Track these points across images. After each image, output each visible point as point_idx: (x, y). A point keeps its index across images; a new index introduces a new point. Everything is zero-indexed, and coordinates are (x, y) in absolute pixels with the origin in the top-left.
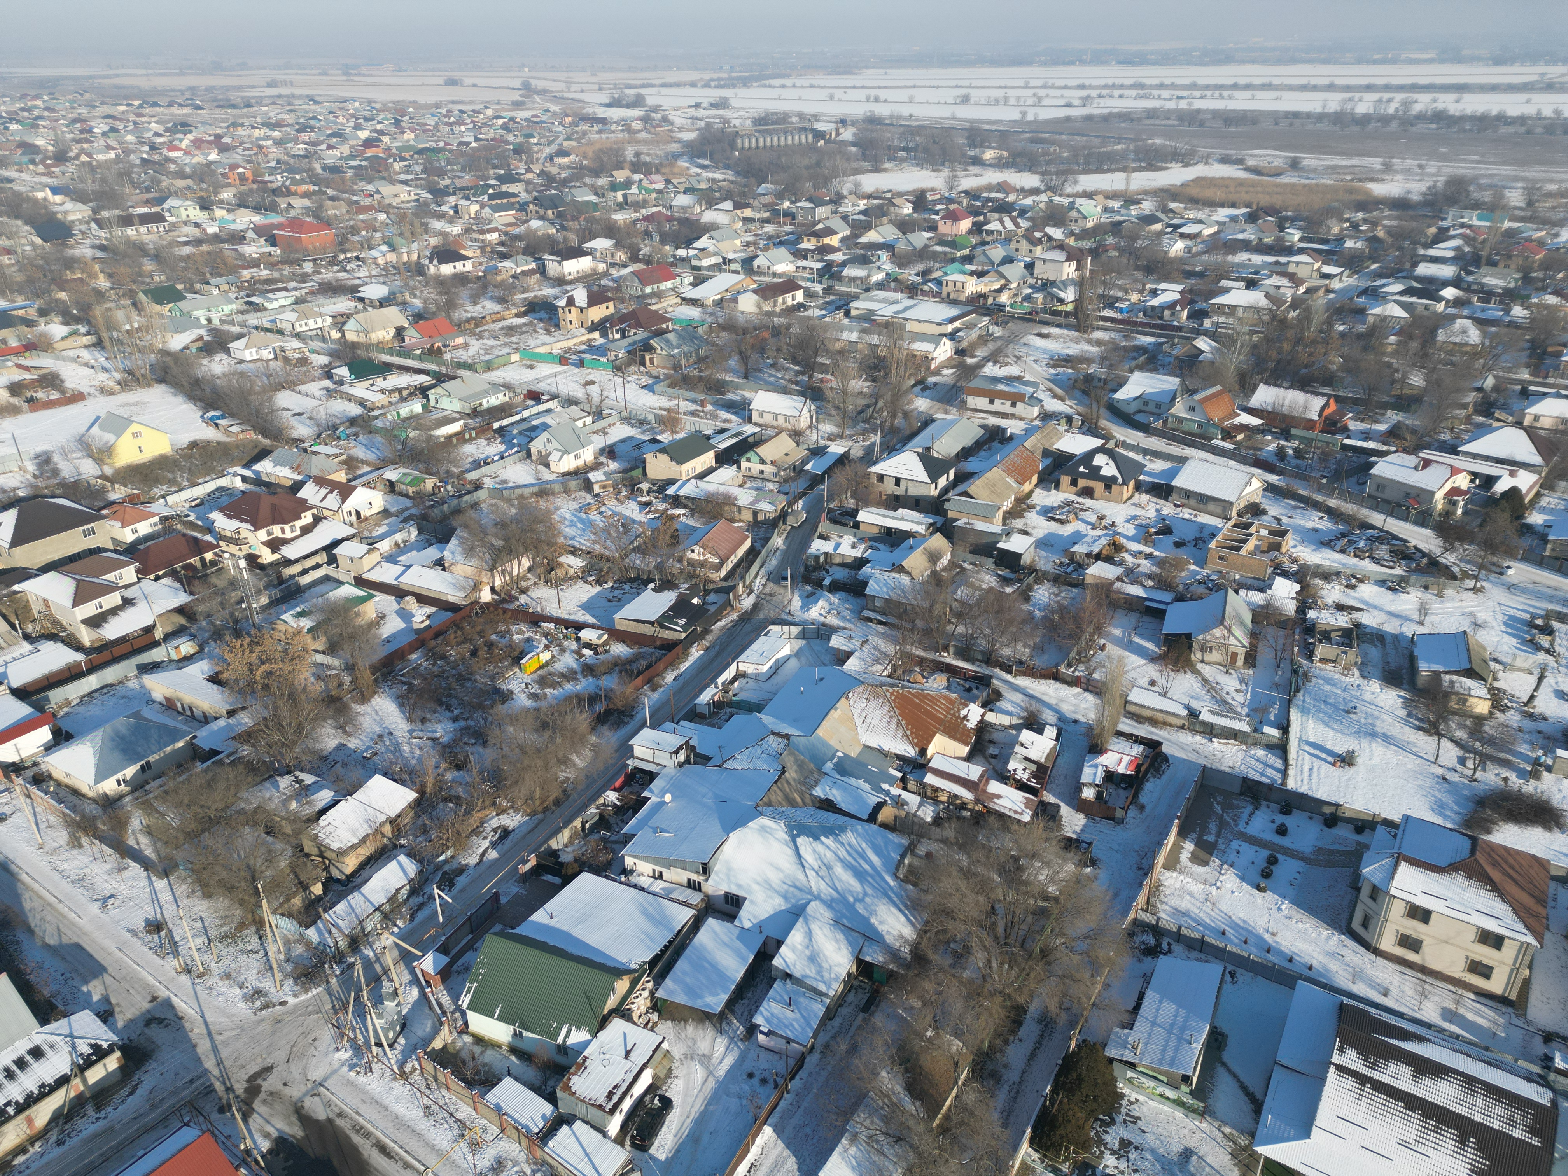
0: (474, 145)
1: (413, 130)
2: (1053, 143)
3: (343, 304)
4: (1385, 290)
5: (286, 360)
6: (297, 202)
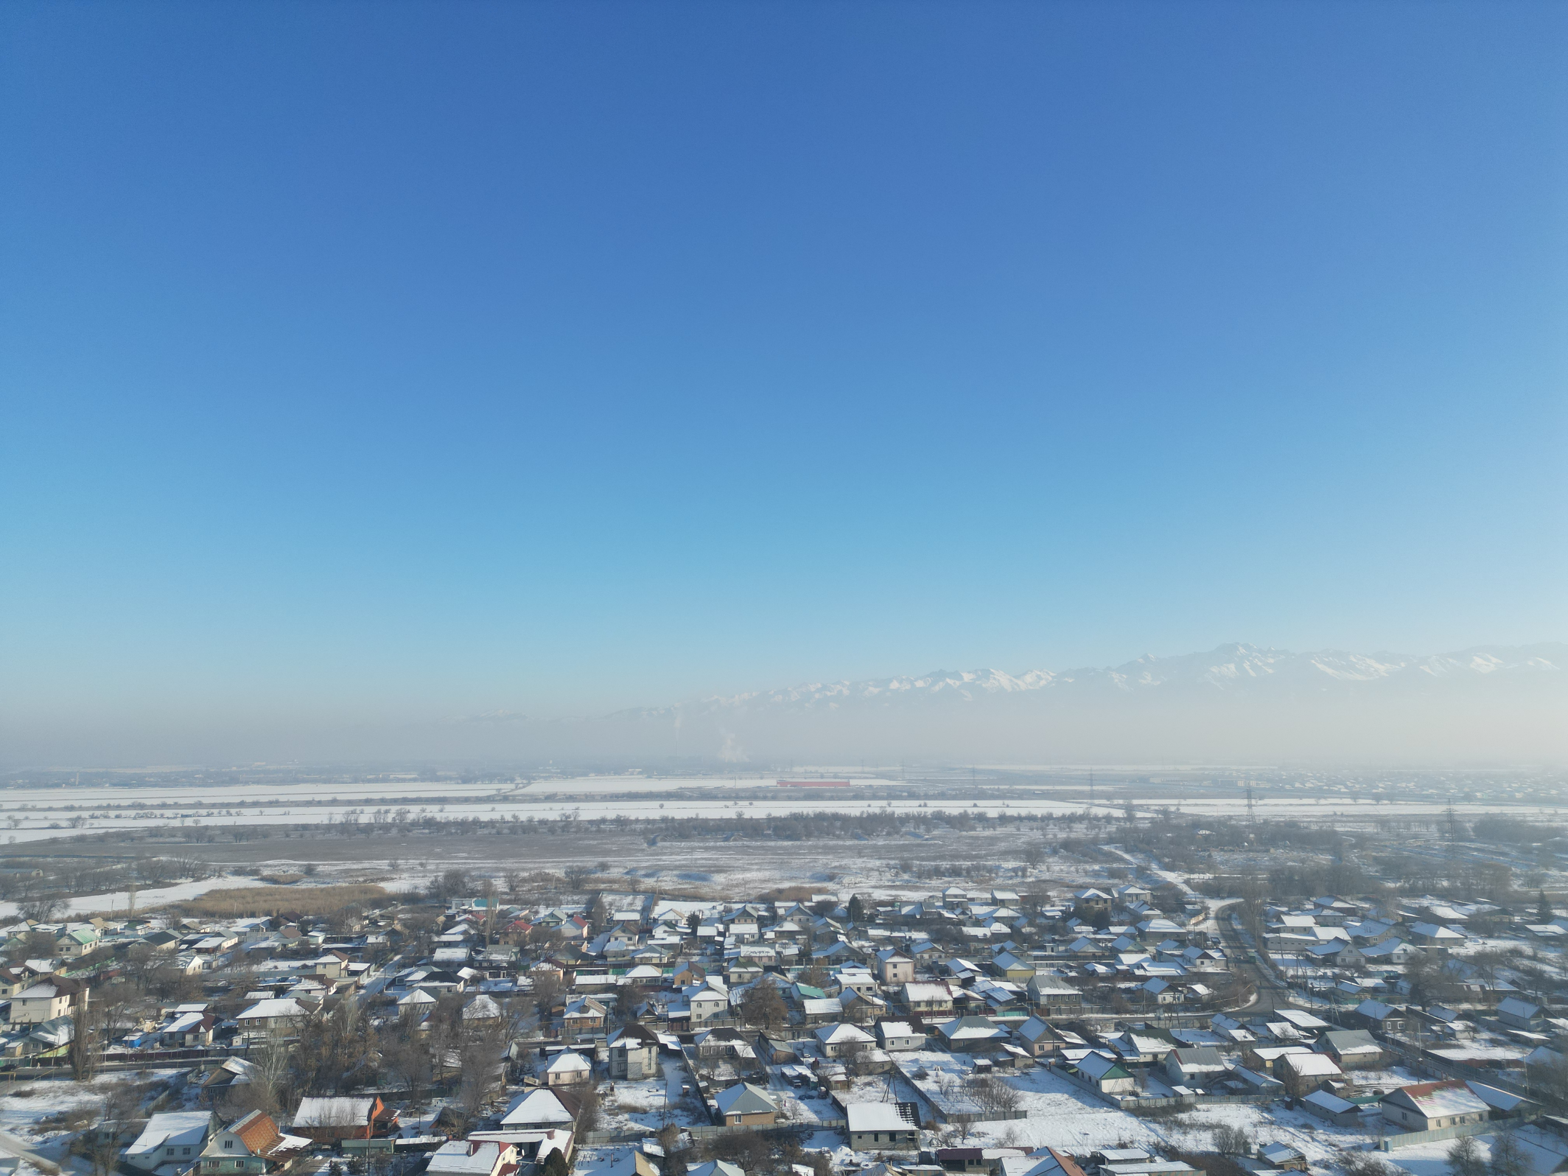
2: (36, 866)
4: (410, 978)
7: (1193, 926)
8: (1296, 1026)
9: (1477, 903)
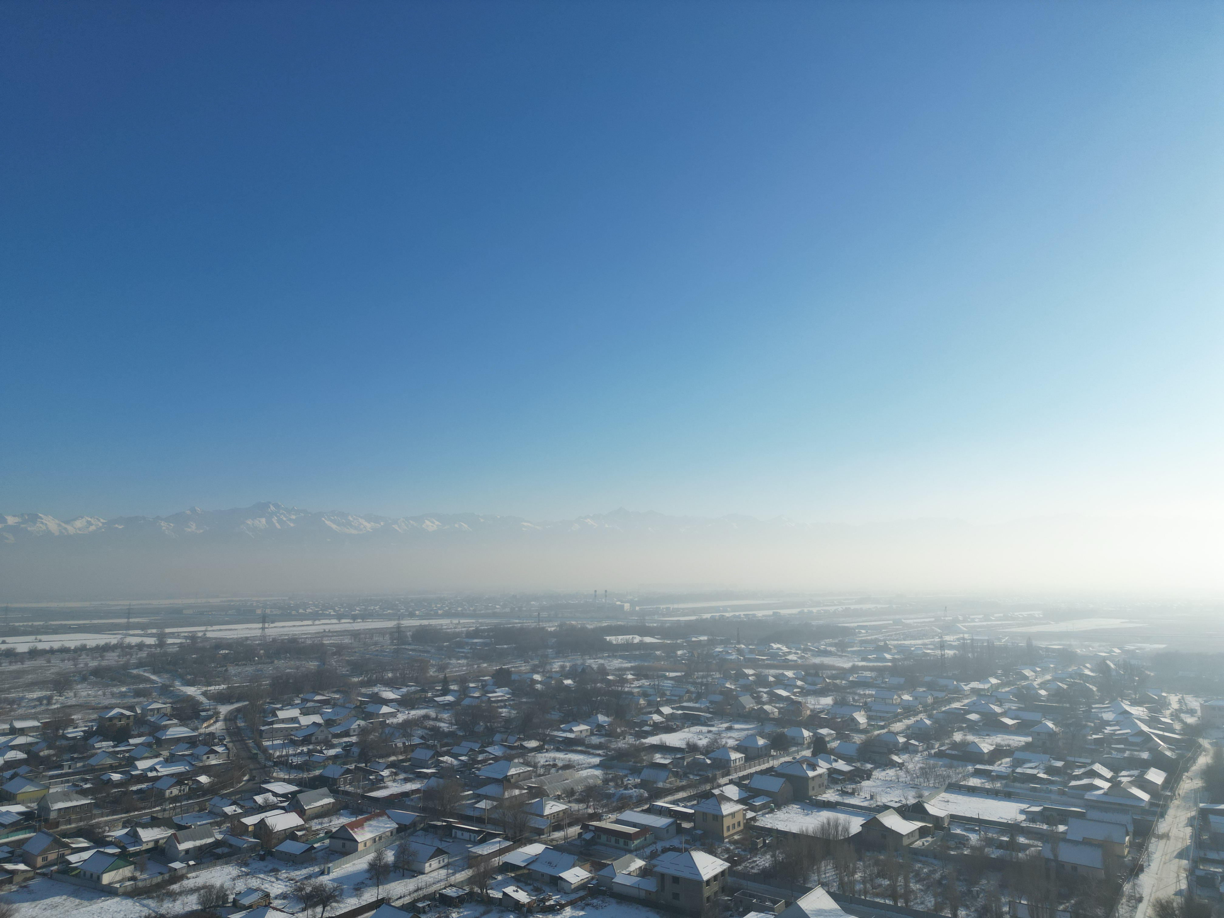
7: (204, 729)
8: (275, 794)
9: (407, 686)
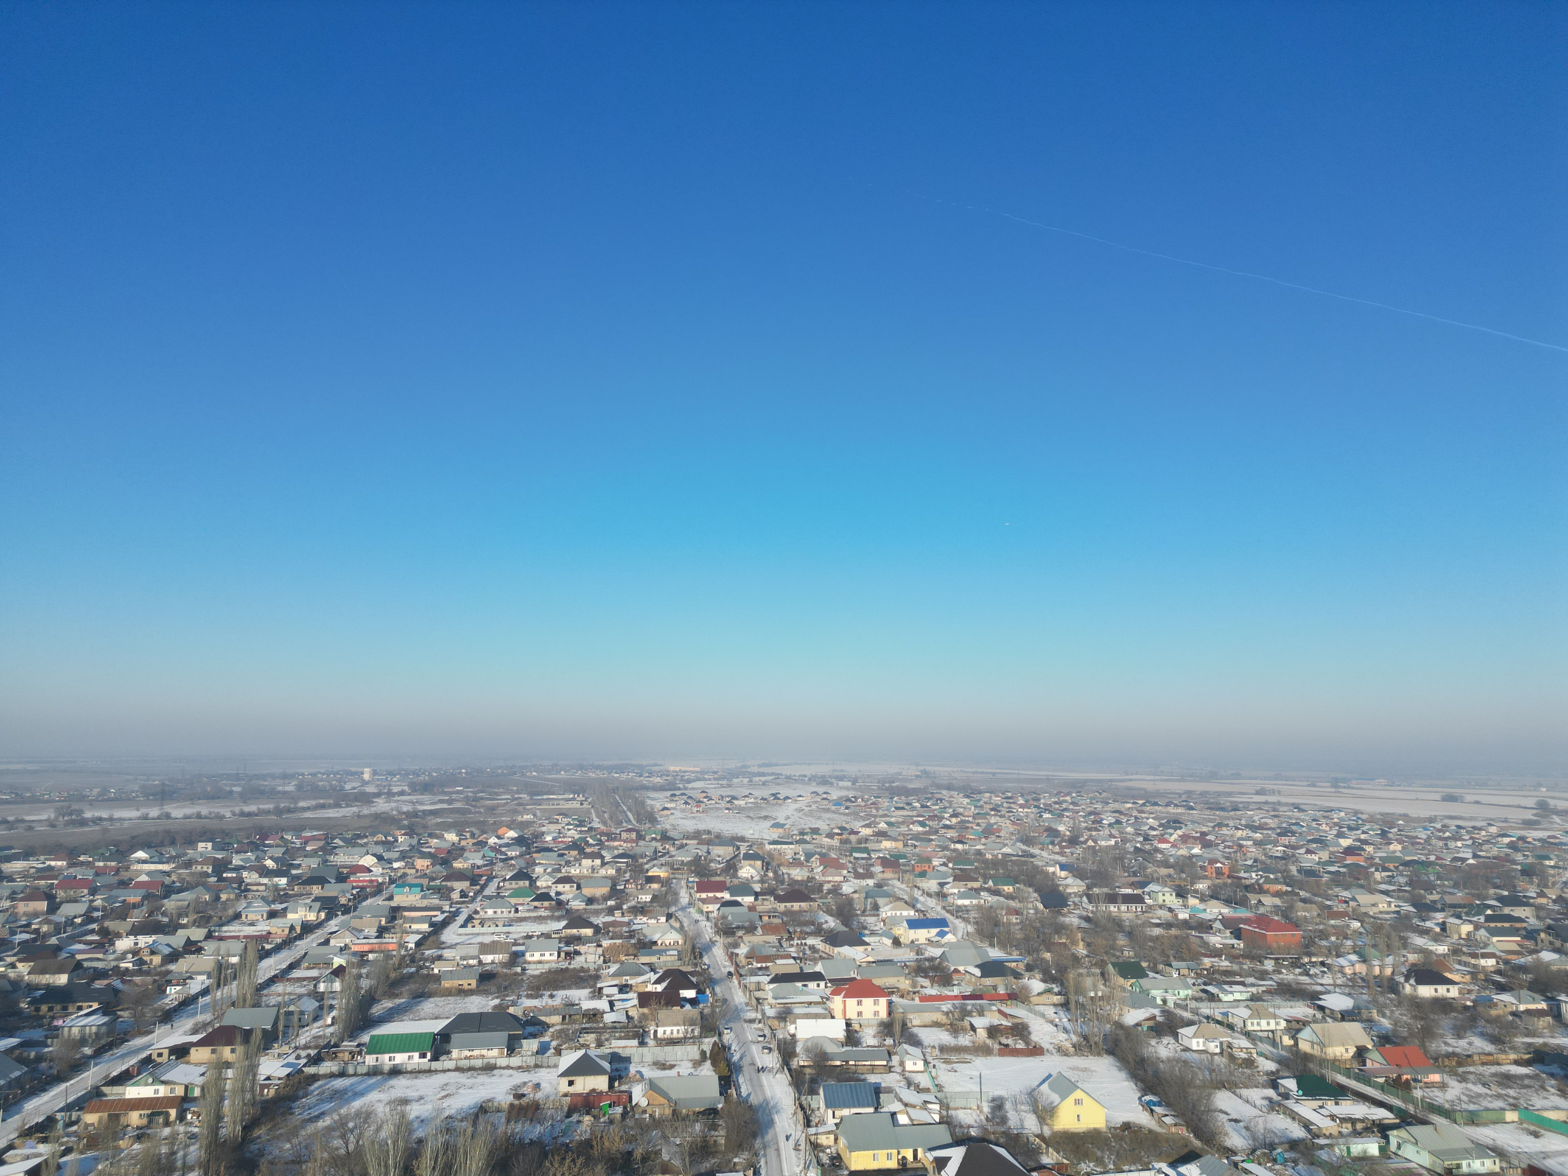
0: (1471, 861)
1: (1400, 842)
3: (1301, 1010)
5: (1232, 1058)
6: (1268, 900)
